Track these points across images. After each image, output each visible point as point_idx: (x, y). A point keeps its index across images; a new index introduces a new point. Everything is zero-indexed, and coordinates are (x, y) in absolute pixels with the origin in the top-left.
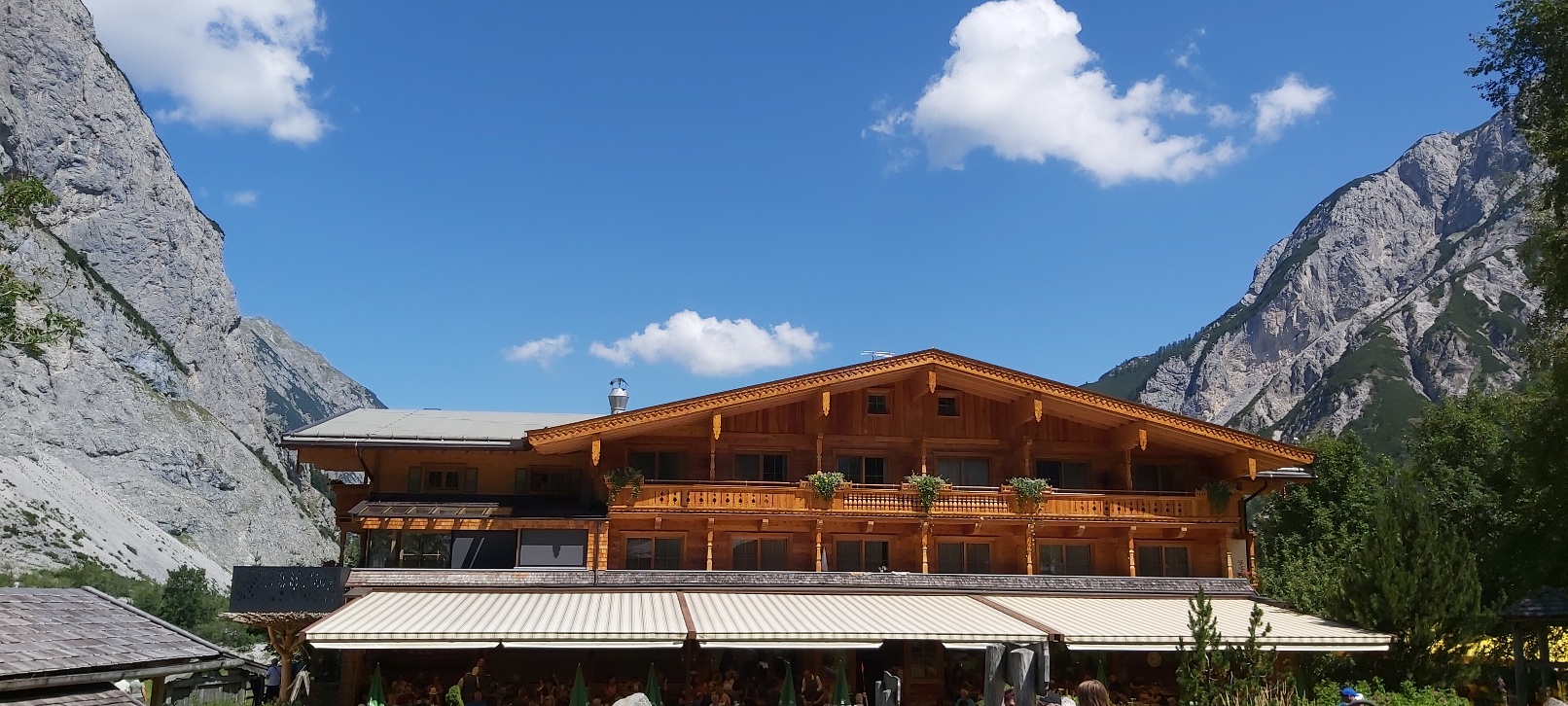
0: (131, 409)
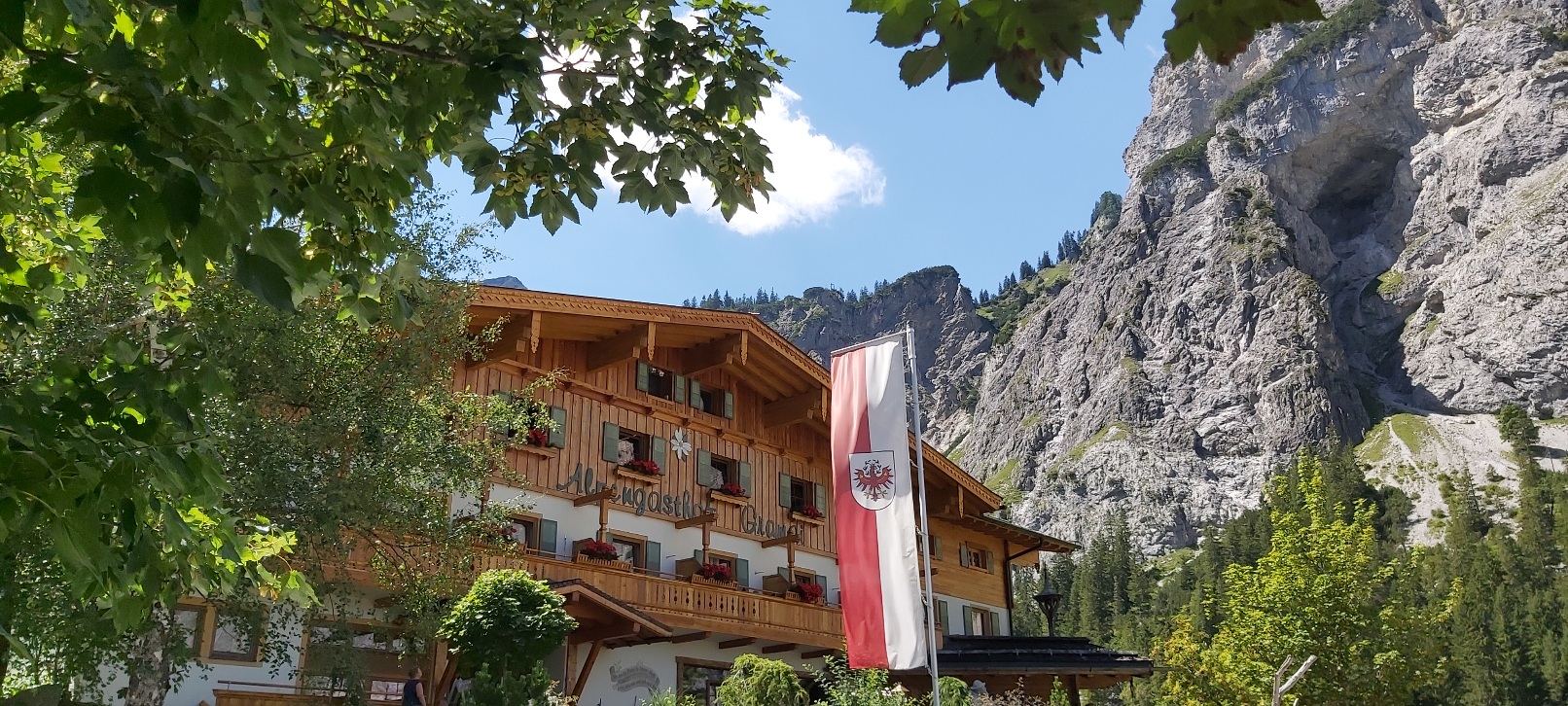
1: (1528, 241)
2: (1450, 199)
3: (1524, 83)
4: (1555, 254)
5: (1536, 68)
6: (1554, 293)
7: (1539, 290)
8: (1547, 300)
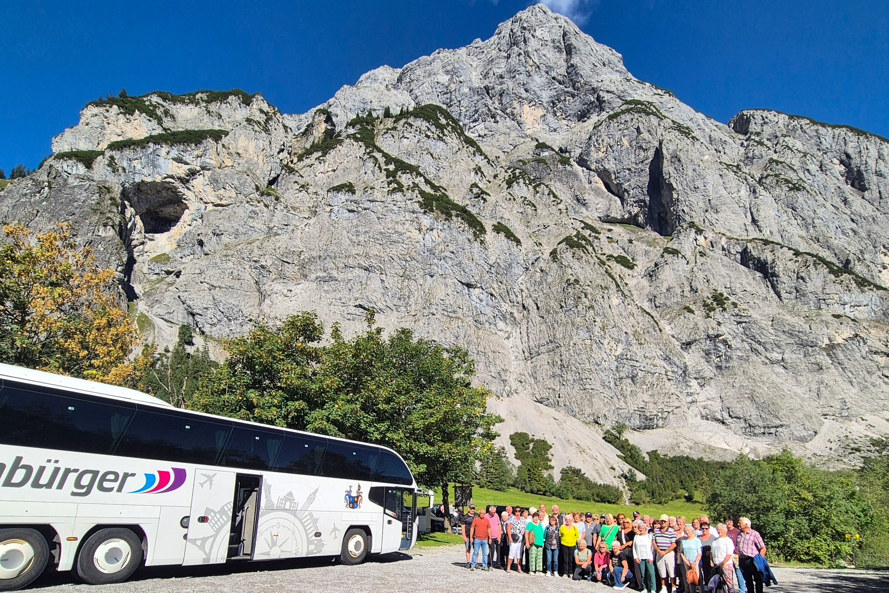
2: (199, 235)
4: (226, 272)
6: (221, 287)
7: (216, 284)
8: (217, 289)
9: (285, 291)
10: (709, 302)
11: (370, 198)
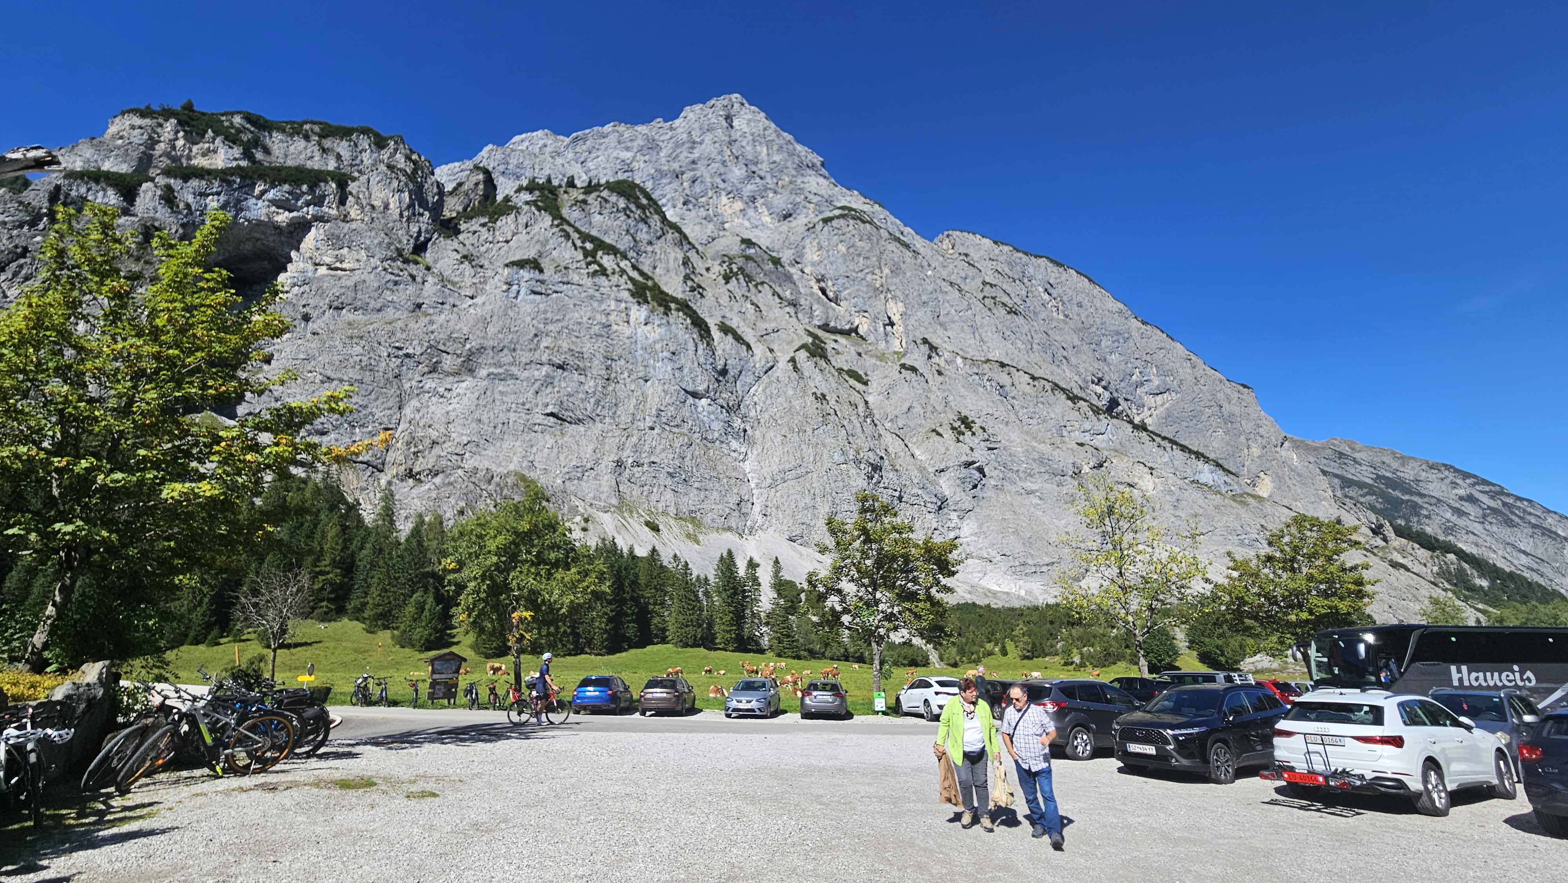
0: (1203, 505)
1: (340, 348)
2: (304, 306)
3: (376, 268)
4: (351, 360)
5: (386, 264)
6: (341, 381)
7: (333, 376)
8: (335, 382)
9: (441, 390)
10: (956, 425)
11: (565, 280)
